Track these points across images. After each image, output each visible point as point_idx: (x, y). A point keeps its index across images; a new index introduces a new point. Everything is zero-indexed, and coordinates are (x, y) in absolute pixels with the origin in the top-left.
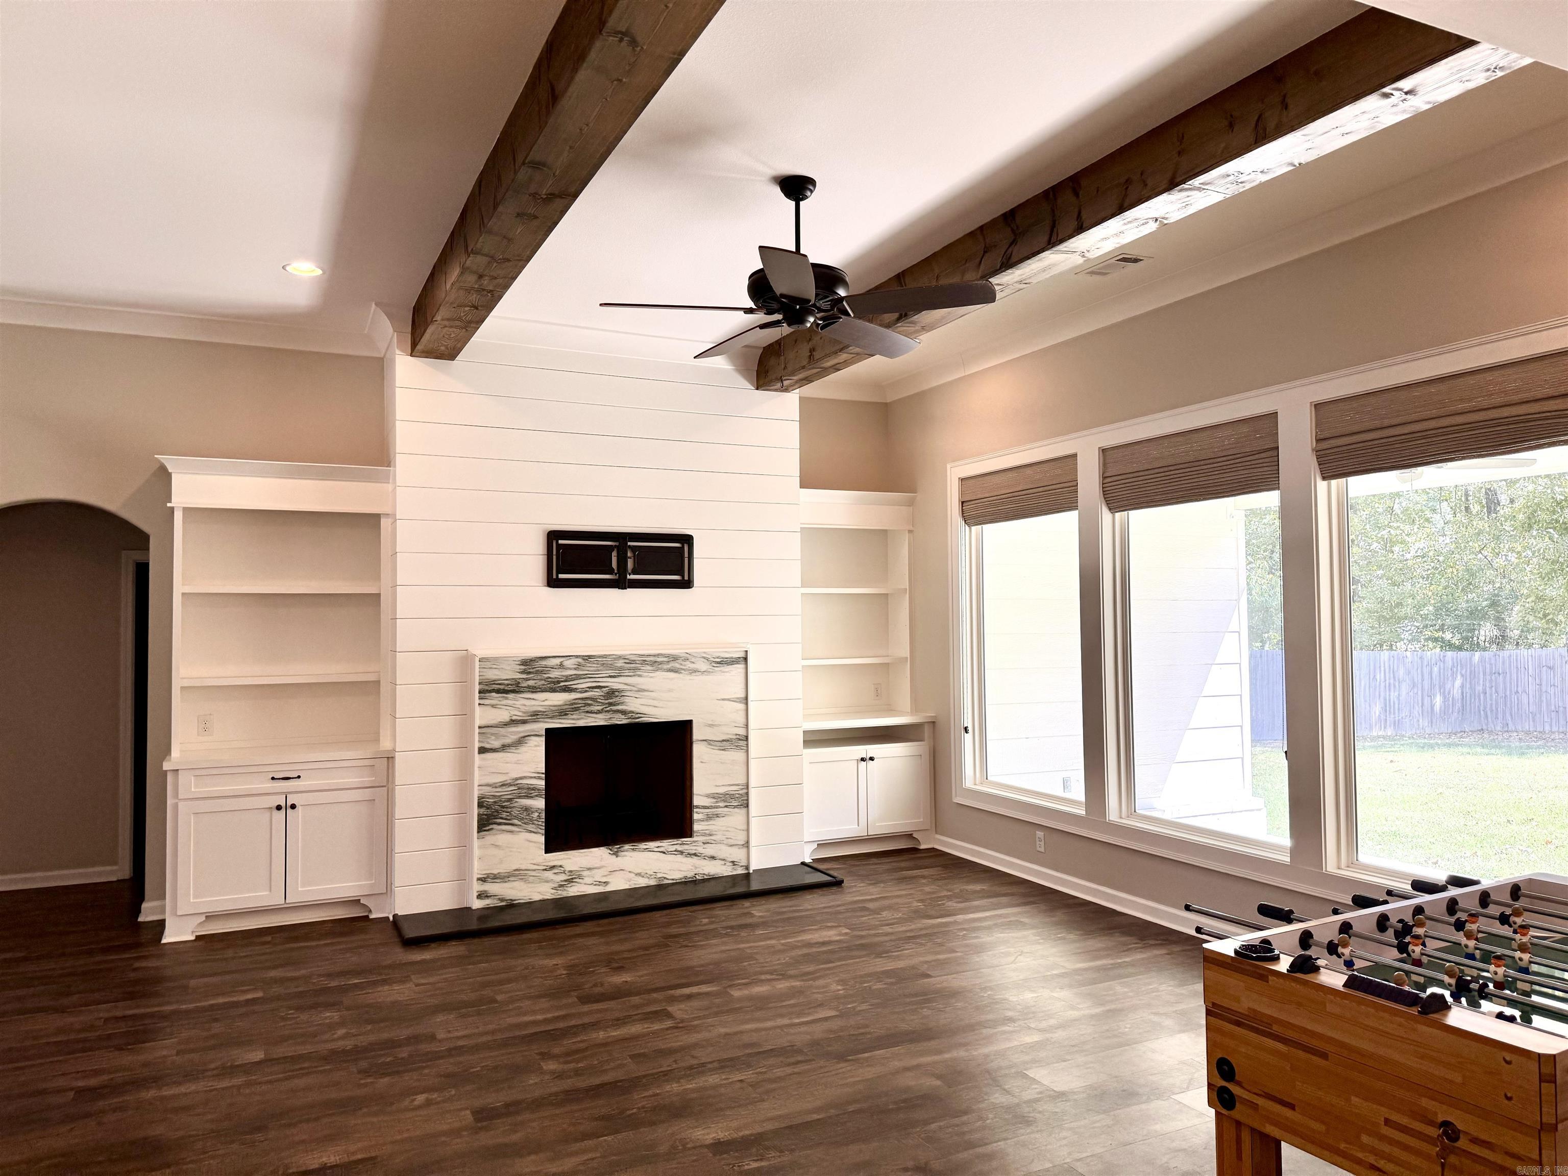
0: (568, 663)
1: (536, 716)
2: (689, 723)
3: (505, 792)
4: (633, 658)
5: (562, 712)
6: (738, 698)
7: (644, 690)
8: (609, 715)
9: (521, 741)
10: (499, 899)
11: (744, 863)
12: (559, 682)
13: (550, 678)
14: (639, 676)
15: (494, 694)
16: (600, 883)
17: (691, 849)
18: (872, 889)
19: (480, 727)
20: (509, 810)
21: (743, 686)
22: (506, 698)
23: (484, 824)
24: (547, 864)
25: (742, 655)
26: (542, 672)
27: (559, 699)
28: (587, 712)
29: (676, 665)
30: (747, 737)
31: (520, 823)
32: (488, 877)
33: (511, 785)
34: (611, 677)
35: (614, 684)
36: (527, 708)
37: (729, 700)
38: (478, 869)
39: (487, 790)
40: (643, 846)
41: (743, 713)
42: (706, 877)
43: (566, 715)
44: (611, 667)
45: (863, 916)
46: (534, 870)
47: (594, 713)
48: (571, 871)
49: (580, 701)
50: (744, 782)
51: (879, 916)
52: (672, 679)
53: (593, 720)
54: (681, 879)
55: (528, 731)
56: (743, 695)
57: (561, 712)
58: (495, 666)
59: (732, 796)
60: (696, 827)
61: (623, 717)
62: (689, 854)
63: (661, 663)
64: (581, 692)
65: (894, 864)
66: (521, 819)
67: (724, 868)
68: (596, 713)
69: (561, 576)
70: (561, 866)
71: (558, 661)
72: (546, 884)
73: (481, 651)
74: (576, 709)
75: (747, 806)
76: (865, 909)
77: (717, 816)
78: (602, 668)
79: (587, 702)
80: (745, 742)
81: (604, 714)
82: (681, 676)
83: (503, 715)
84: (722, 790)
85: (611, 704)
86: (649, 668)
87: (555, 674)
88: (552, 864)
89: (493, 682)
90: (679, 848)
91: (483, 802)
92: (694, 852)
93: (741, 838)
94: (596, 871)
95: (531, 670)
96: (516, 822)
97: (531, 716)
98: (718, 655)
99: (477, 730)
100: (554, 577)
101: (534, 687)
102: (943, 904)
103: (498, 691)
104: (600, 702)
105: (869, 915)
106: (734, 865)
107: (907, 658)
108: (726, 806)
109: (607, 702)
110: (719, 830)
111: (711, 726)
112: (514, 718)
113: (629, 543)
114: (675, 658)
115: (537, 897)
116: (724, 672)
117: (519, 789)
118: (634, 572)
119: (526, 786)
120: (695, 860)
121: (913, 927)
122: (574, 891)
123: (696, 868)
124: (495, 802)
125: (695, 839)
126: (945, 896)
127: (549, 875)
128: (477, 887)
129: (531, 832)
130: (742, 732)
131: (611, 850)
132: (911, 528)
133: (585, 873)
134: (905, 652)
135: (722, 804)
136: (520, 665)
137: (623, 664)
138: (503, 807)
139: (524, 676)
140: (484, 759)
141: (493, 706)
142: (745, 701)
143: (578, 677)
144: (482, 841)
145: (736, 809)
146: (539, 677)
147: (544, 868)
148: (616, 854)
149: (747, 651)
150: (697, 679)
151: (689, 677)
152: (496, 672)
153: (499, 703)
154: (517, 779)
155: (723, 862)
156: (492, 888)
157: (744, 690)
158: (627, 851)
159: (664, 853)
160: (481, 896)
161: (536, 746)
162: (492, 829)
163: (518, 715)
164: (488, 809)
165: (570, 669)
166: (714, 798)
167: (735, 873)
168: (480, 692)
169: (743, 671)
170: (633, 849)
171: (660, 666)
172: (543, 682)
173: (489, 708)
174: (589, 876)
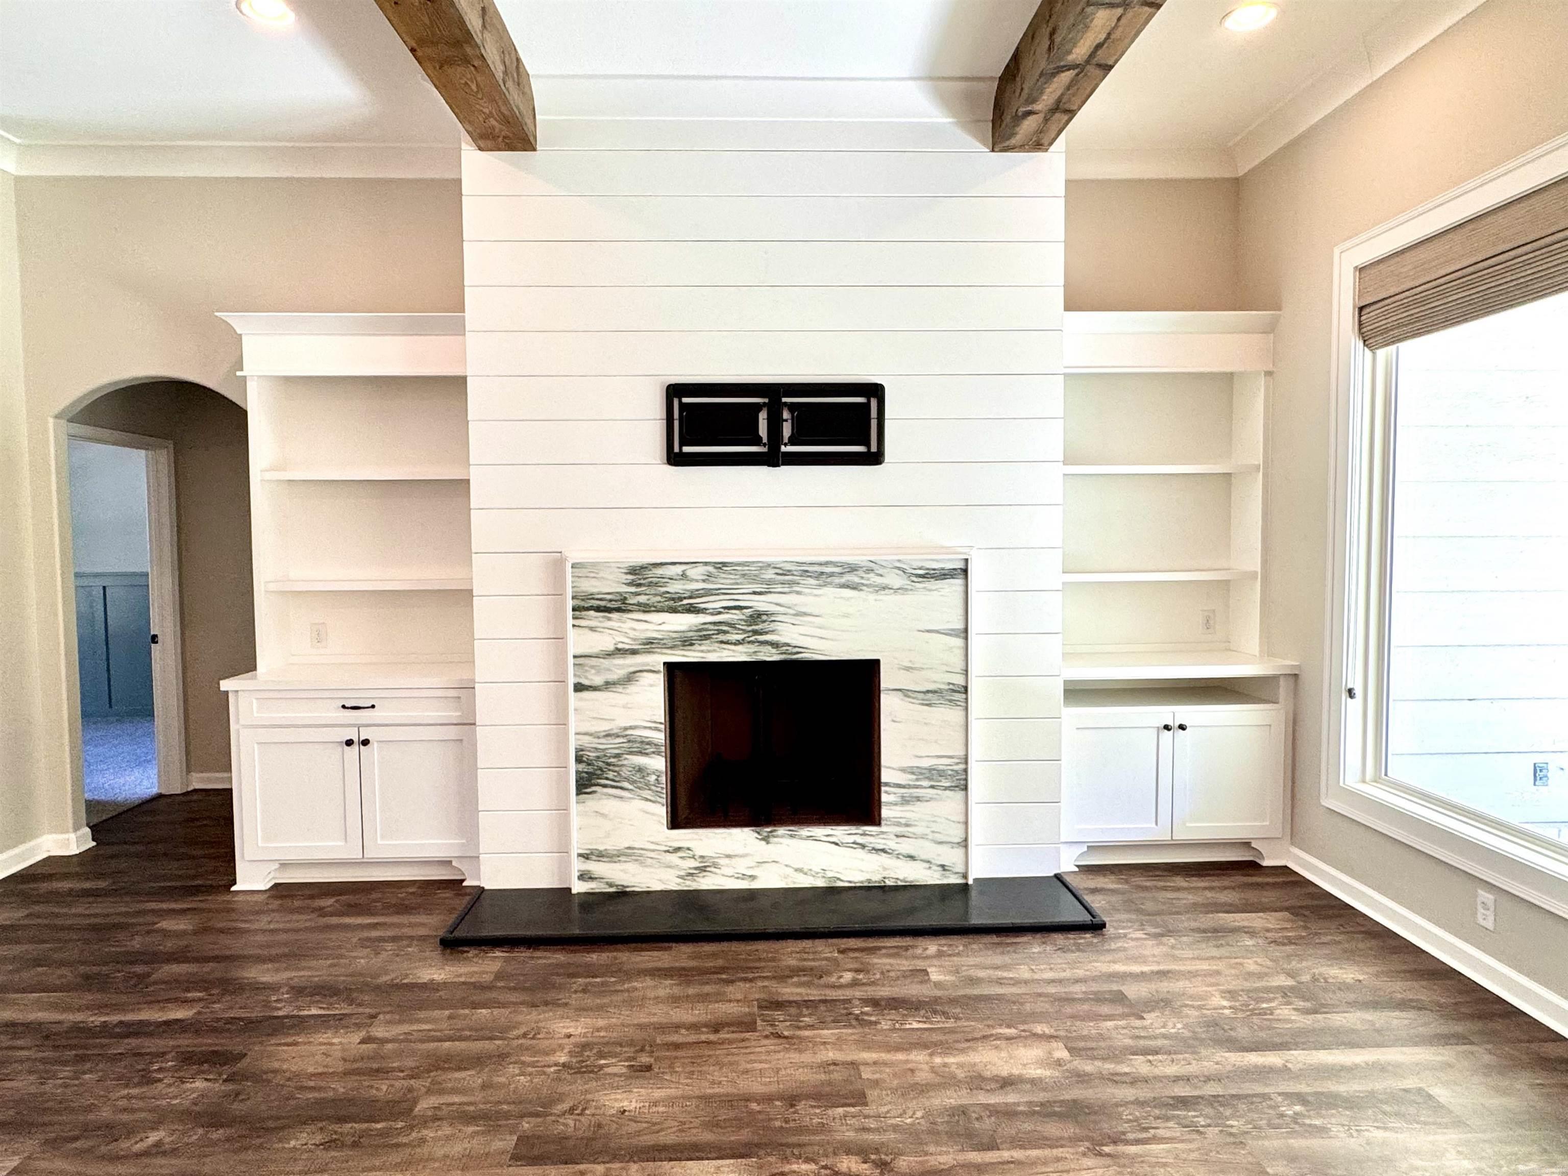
0: (693, 572)
1: (650, 645)
2: (875, 664)
3: (611, 746)
4: (788, 567)
5: (687, 642)
6: (952, 630)
7: (805, 614)
8: (753, 648)
9: (630, 678)
10: (607, 883)
11: (960, 868)
12: (681, 599)
13: (668, 593)
14: (798, 593)
15: (592, 613)
16: (744, 877)
17: (879, 843)
18: (1151, 948)
19: (575, 657)
20: (617, 769)
21: (960, 611)
22: (609, 619)
23: (585, 784)
24: (669, 844)
25: (961, 565)
26: (656, 584)
27: (683, 622)
28: (722, 642)
29: (853, 578)
30: (966, 688)
31: (630, 787)
32: (592, 853)
33: (618, 736)
34: (755, 593)
35: (760, 603)
36: (637, 634)
37: (937, 632)
38: (578, 843)
39: (586, 741)
40: (806, 831)
41: (960, 653)
42: (900, 883)
43: (692, 645)
44: (754, 579)
45: (1110, 1018)
46: (653, 851)
47: (731, 644)
48: (702, 857)
49: (711, 627)
50: (962, 753)
51: (1138, 1023)
52: (848, 599)
53: (731, 653)
54: (862, 882)
55: (639, 664)
56: (961, 626)
57: (685, 641)
58: (592, 575)
59: (941, 774)
60: (885, 812)
61: (774, 651)
62: (874, 849)
63: (832, 575)
64: (712, 614)
65: (1209, 894)
66: (633, 782)
67: (928, 872)
68: (735, 644)
69: (686, 449)
70: (689, 849)
71: (679, 569)
72: (669, 870)
73: (574, 555)
74: (707, 637)
75: (966, 788)
76: (1119, 998)
77: (918, 799)
78: (741, 580)
79: (721, 628)
80: (964, 696)
81: (747, 645)
82: (862, 594)
83: (604, 641)
84: (926, 763)
85: (756, 632)
86: (812, 581)
87: (675, 587)
88: (677, 844)
89: (591, 596)
90: (860, 840)
91: (582, 756)
92: (881, 847)
93: (957, 834)
94: (737, 859)
95: (642, 581)
96: (626, 785)
97: (644, 644)
98: (920, 564)
99: (571, 661)
100: (676, 449)
101: (646, 605)
102: (1271, 1011)
103: (598, 609)
104: (739, 629)
105: (1123, 1016)
106: (944, 870)
107: (1256, 573)
108: (932, 787)
109: (750, 628)
110: (920, 820)
111: (908, 669)
112: (620, 646)
113: (784, 400)
114: (852, 569)
115: (657, 886)
116: (930, 590)
117: (629, 741)
118: (793, 441)
119: (639, 739)
120: (883, 859)
121: (1193, 1068)
122: (707, 883)
123: (885, 869)
124: (598, 757)
125: (883, 828)
126: (1280, 989)
127: (674, 858)
128: (577, 866)
129: (647, 800)
130: (959, 680)
131: (758, 833)
132: (1270, 367)
133: (722, 862)
134: (1255, 565)
135: (926, 783)
136: (626, 573)
137: (774, 576)
138: (609, 764)
139: (633, 589)
140: (581, 699)
141: (592, 629)
142: (963, 635)
143: (708, 593)
144: (581, 807)
145: (948, 792)
146: (653, 592)
147: (667, 848)
148: (766, 839)
149: (966, 560)
150: (888, 599)
151: (872, 597)
152: (594, 582)
153: (599, 624)
154: (626, 729)
155: (927, 865)
156: (595, 867)
157: (962, 618)
158: (782, 836)
159: (837, 844)
160: (584, 876)
161: (651, 686)
162: (594, 792)
163: (627, 643)
164: (589, 765)
165: (697, 581)
166: (913, 773)
167: (945, 881)
168: (574, 610)
169: (961, 589)
170: (791, 836)
171: (829, 580)
172: (659, 598)
173: (586, 631)
174: (727, 866)
